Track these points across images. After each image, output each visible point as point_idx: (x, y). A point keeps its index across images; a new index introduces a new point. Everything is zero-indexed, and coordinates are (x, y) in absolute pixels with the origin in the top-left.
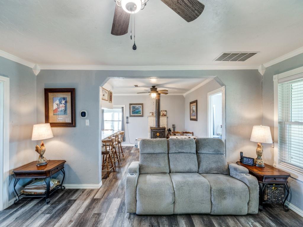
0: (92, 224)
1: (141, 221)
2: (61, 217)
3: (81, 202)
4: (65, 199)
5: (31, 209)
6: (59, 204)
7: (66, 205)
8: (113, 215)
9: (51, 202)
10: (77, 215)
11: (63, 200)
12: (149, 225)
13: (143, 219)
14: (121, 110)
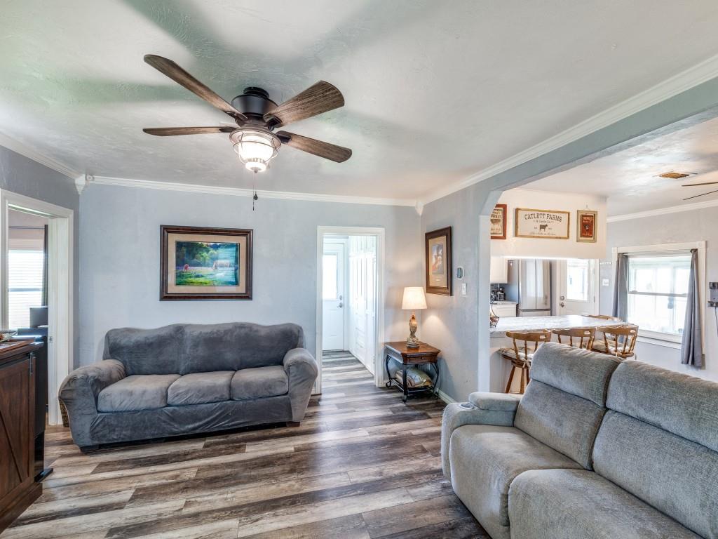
0: (404, 452)
1: (450, 507)
2: (394, 423)
3: (431, 425)
4: (424, 409)
5: (390, 399)
6: (412, 410)
7: (415, 416)
8: (435, 466)
9: (407, 404)
10: (407, 432)
11: (421, 409)
12: (451, 522)
13: (459, 509)
14: (689, 258)
